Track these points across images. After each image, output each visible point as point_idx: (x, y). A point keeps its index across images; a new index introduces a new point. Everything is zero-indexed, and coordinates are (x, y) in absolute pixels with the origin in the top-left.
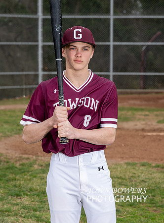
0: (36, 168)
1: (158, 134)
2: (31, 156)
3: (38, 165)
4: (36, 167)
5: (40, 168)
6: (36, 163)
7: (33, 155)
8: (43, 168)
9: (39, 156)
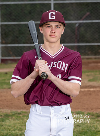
1: (89, 89)
8: (2, 117)
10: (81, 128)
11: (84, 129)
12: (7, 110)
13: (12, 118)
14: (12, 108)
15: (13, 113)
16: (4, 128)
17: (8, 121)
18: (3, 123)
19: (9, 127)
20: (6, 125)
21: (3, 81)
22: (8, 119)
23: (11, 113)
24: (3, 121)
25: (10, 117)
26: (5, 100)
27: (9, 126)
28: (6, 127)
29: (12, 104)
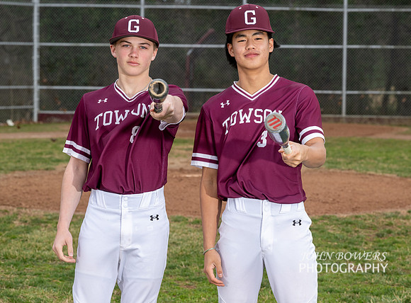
0: (16, 226)
2: (11, 207)
3: (21, 221)
4: (17, 223)
5: (23, 225)
6: (17, 218)
7: (14, 206)
8: (27, 225)
9: (22, 208)
10: (179, 248)
11: (184, 250)
12: (38, 210)
13: (46, 226)
14: (48, 207)
15: (49, 217)
16: (29, 245)
17: (38, 231)
18: (28, 235)
19: (38, 244)
20: (33, 239)
21: (38, 156)
22: (38, 229)
23: (45, 217)
24: (28, 233)
25: (43, 225)
26: (37, 191)
27: (39, 242)
28: (33, 243)
29: (49, 199)
